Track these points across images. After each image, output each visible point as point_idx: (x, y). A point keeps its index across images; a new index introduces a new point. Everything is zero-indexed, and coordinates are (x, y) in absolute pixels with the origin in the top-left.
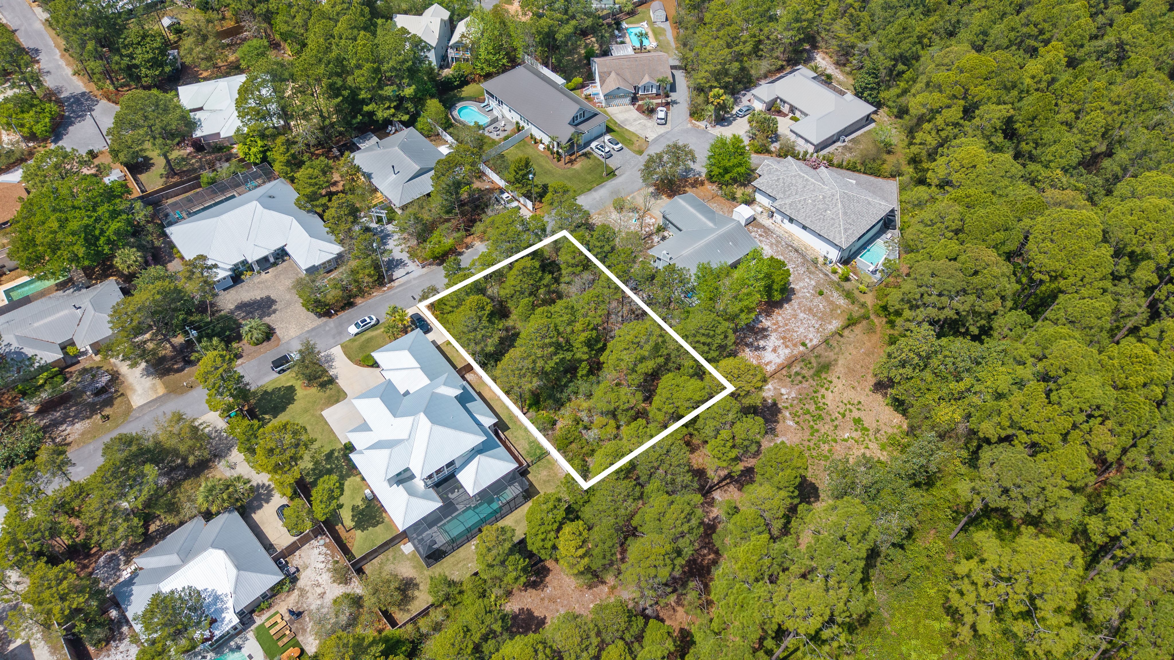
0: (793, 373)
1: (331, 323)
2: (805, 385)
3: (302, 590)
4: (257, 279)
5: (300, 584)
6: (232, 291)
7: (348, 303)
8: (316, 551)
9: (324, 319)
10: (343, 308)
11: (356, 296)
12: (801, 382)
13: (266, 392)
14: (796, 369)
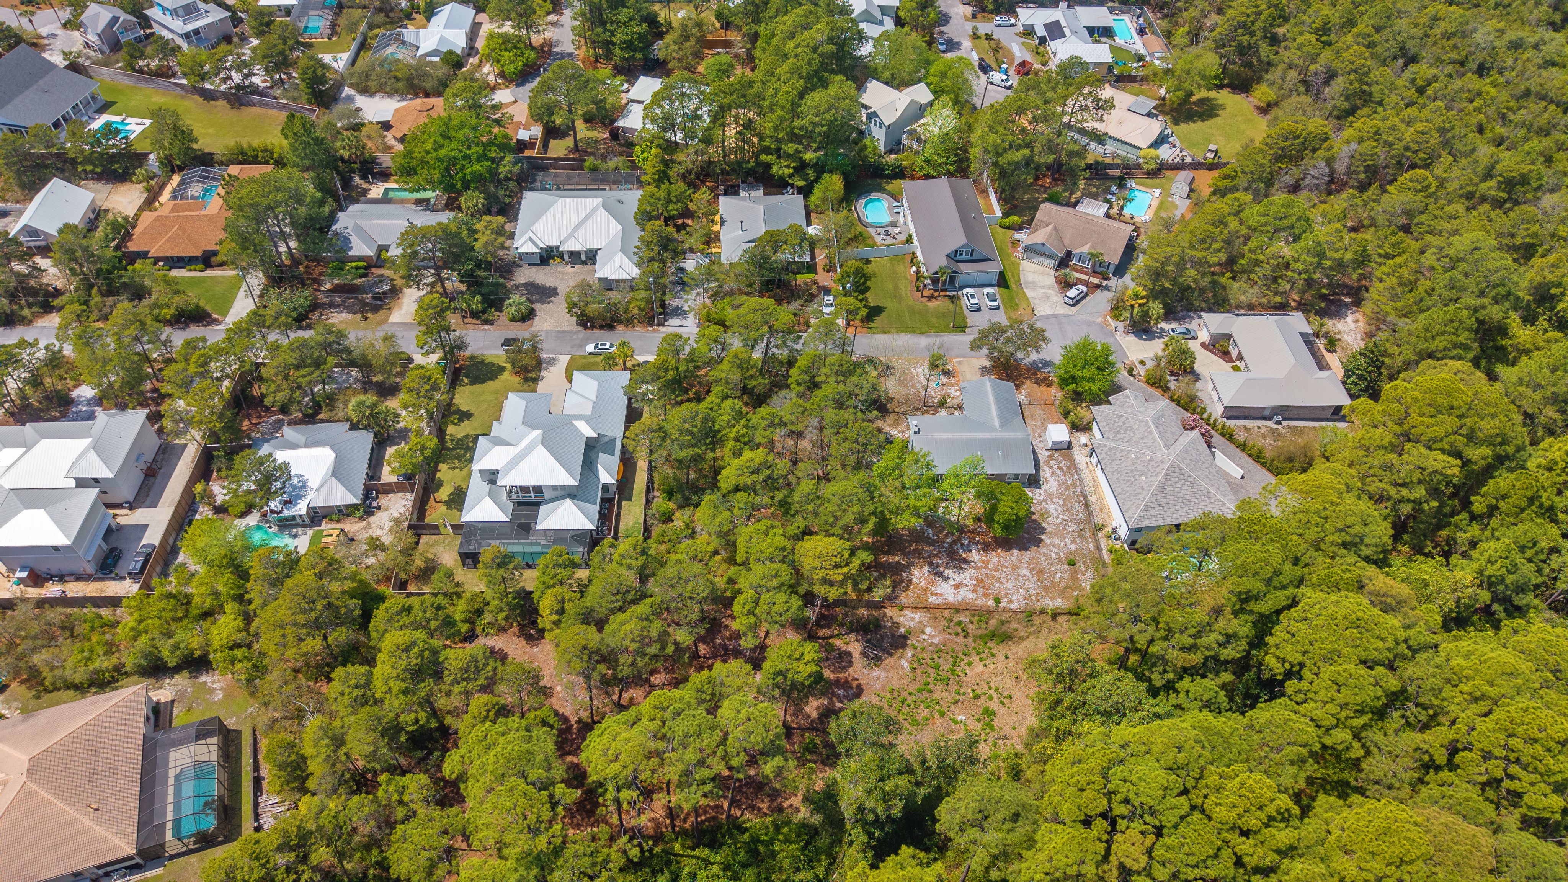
0: (956, 620)
1: (582, 333)
2: (960, 640)
3: (369, 524)
4: (560, 268)
5: (372, 519)
6: (534, 269)
7: (609, 325)
8: (404, 502)
9: (580, 328)
10: (601, 327)
11: (621, 322)
12: (957, 634)
13: (483, 362)
14: (964, 618)
